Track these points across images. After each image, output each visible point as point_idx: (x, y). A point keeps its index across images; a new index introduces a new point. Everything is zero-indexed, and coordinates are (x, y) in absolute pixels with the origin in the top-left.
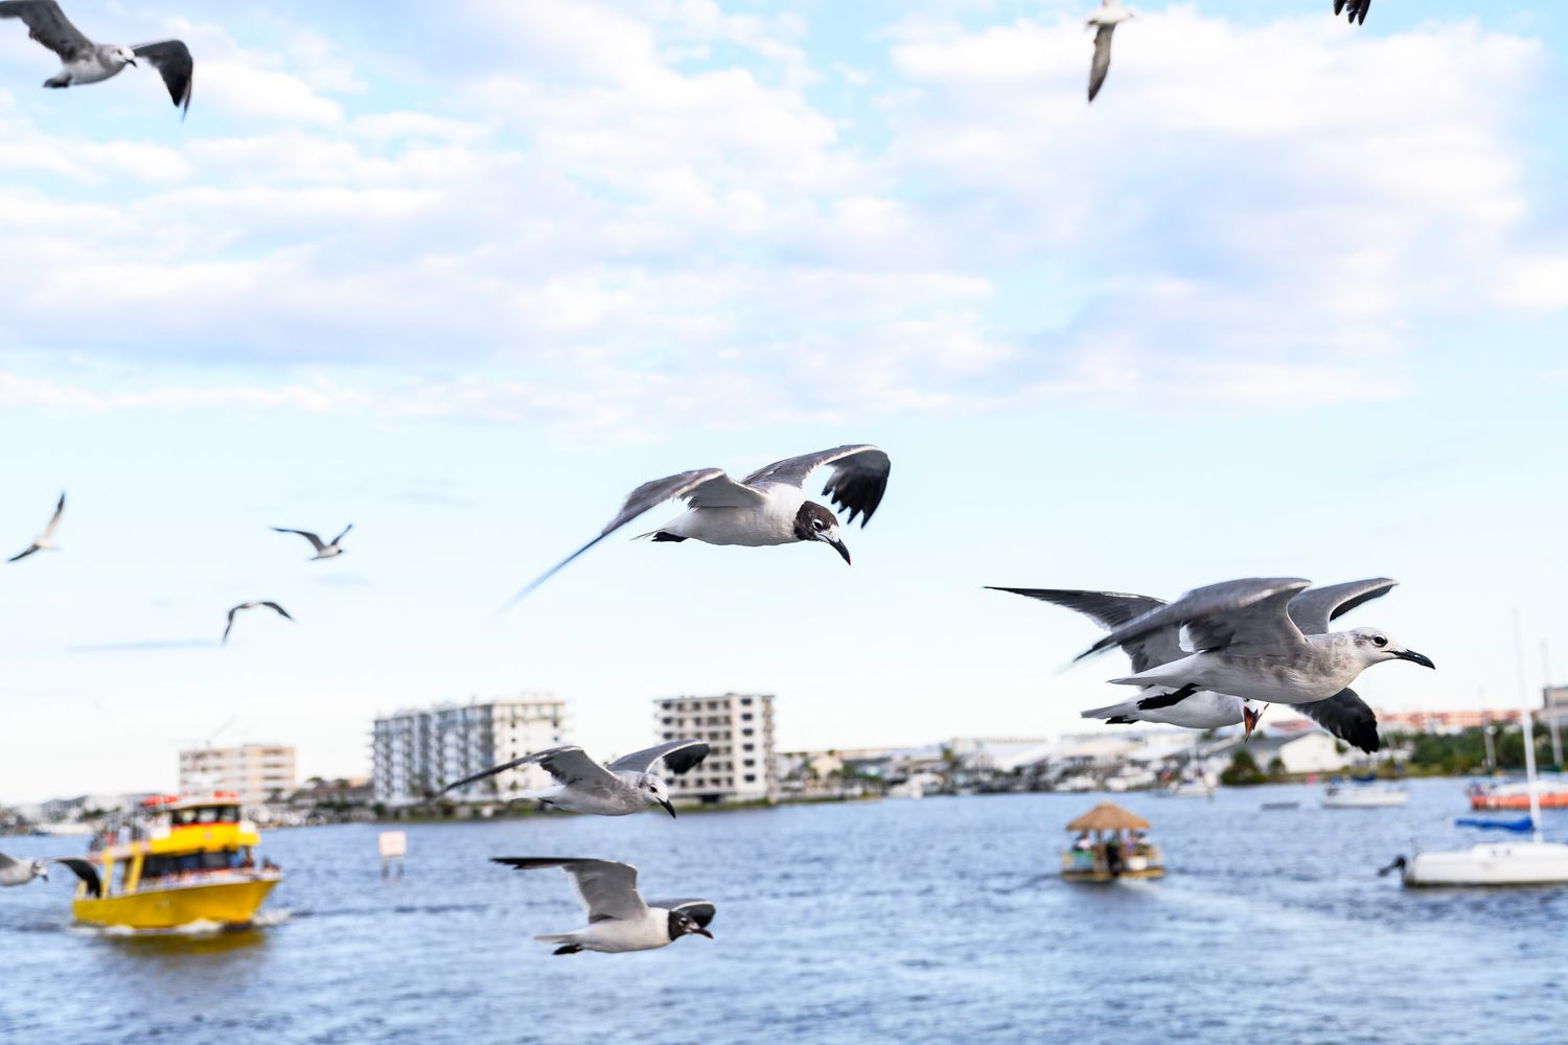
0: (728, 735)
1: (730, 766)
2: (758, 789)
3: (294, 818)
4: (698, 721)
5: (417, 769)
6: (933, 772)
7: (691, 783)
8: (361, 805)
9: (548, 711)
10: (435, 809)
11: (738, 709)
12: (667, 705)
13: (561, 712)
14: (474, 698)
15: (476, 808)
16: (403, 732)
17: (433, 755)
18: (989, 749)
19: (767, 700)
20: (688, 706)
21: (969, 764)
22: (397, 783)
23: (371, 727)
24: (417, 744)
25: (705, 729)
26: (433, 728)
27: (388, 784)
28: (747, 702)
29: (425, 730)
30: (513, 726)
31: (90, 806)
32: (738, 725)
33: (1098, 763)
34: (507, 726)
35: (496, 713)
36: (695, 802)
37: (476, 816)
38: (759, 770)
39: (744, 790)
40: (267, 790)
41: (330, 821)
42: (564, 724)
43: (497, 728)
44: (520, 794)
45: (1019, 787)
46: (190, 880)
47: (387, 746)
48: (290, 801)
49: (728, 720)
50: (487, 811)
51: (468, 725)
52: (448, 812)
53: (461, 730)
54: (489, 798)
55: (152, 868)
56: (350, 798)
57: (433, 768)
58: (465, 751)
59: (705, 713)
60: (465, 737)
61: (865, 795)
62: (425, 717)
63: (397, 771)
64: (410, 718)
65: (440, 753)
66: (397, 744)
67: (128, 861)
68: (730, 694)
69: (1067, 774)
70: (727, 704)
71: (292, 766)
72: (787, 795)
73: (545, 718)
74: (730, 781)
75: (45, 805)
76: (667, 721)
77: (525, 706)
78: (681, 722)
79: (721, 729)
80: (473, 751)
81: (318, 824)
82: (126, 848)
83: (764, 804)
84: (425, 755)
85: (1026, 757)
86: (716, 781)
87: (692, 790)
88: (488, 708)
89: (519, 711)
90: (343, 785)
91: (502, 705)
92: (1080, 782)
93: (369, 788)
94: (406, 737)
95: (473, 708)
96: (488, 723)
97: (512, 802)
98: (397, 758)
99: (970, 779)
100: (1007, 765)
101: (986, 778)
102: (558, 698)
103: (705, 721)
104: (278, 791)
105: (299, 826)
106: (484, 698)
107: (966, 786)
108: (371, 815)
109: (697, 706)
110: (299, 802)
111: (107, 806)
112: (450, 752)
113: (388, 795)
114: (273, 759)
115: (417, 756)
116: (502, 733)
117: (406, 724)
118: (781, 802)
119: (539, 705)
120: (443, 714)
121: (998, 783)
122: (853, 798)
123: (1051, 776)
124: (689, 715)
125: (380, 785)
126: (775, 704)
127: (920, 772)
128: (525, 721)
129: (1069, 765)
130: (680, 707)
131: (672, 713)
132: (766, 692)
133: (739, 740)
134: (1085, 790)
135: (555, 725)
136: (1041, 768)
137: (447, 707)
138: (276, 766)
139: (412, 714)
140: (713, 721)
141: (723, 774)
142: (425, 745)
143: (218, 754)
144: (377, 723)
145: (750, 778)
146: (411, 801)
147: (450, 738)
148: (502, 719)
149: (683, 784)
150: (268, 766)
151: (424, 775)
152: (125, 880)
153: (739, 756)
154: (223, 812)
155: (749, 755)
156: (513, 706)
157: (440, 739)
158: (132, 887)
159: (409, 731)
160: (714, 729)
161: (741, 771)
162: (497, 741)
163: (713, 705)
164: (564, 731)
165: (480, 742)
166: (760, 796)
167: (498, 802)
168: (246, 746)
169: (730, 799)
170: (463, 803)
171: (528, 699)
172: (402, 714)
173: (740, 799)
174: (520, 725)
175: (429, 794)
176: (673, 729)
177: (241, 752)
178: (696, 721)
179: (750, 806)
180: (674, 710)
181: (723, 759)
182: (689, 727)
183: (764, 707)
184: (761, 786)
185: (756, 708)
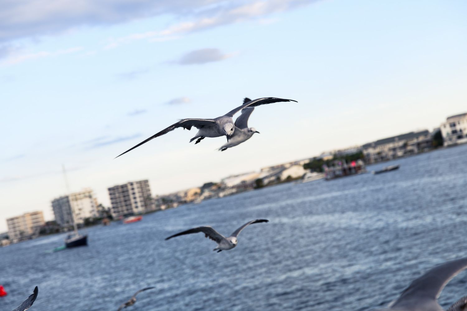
0: (128, 195)
1: (131, 204)
7: (120, 212)
9: (87, 194)
11: (130, 187)
12: (110, 189)
13: (92, 194)
16: (57, 205)
19: (146, 182)
26: (61, 204)
30: (76, 201)
32: (131, 192)
34: (74, 201)
35: (70, 198)
36: (122, 217)
39: (136, 211)
40: (34, 227)
42: (94, 197)
49: (128, 191)
59: (121, 190)
63: (59, 218)
68: (127, 183)
70: (127, 186)
73: (86, 197)
74: (131, 209)
76: (111, 194)
77: (80, 194)
78: (115, 194)
79: (126, 194)
88: (67, 197)
89: (78, 197)
91: (72, 196)
102: (90, 190)
109: (118, 188)
114: (34, 216)
116: (73, 204)
119: (84, 193)
124: (116, 192)
128: (81, 199)
131: (112, 192)
133: (132, 196)
135: (90, 197)
138: (36, 218)
140: (123, 192)
141: (129, 207)
143: (17, 218)
145: (137, 207)
148: (72, 200)
149: (118, 212)
150: (33, 219)
153: (133, 201)
155: (135, 201)
156: (76, 195)
161: (134, 205)
164: (94, 199)
168: (25, 214)
169: (133, 213)
171: (80, 192)
174: (79, 200)
176: (113, 196)
177: (23, 216)
178: (119, 193)
179: (140, 214)
180: (112, 191)
181: (128, 203)
182: (117, 195)
183: (139, 185)
184: (141, 209)
185: (135, 186)
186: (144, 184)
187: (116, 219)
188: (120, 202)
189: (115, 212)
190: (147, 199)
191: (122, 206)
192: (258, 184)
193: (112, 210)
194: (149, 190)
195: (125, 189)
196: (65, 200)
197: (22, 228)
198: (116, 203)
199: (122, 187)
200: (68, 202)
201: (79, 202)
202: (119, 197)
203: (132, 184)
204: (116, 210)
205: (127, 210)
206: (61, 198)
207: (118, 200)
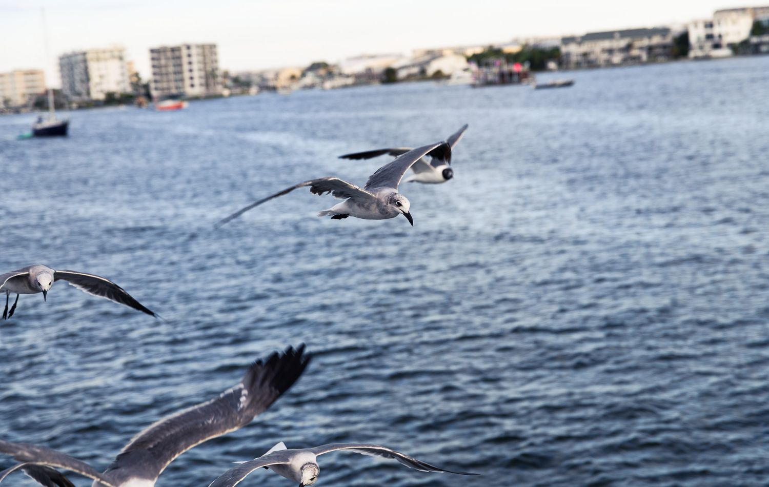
0: (181, 65)
1: (183, 80)
2: (196, 91)
9: (116, 54)
11: (184, 52)
12: (153, 51)
13: (124, 54)
16: (66, 64)
19: (212, 47)
23: (58, 61)
25: (171, 62)
30: (98, 62)
32: (185, 59)
34: (95, 62)
35: (89, 56)
38: (196, 81)
39: (190, 91)
43: (89, 63)
49: (181, 57)
59: (170, 54)
68: (180, 45)
70: (180, 50)
73: (113, 57)
74: (183, 87)
76: (153, 59)
77: (104, 52)
78: (160, 59)
80: (83, 71)
88: (84, 54)
89: (102, 55)
91: (92, 52)
103: (170, 59)
109: (166, 51)
114: (30, 77)
116: (91, 65)
119: (111, 51)
124: (162, 56)
128: (105, 60)
130: (159, 52)
131: (155, 55)
133: (186, 67)
135: (121, 58)
138: (33, 81)
141: (180, 84)
144: (60, 59)
145: (192, 86)
148: (92, 59)
149: (162, 89)
150: (28, 81)
153: (186, 75)
155: (191, 74)
156: (99, 52)
161: (187, 82)
162: (90, 69)
166: (196, 94)
168: (15, 71)
169: (186, 95)
171: (106, 48)
174: (101, 61)
176: (156, 63)
177: (12, 74)
178: (167, 59)
179: (195, 99)
180: (157, 53)
181: (179, 77)
182: (163, 62)
183: (200, 51)
184: (198, 90)
185: (194, 51)
186: (208, 51)
187: (156, 98)
188: (167, 74)
189: (156, 89)
190: (210, 76)
191: (168, 81)
192: (389, 76)
193: (153, 85)
194: (216, 61)
195: (177, 54)
196: (80, 58)
197: (8, 93)
198: (161, 74)
199: (173, 50)
200: (85, 61)
201: (102, 65)
202: (166, 66)
203: (188, 47)
204: (159, 85)
205: (177, 88)
206: (75, 55)
207: (164, 70)
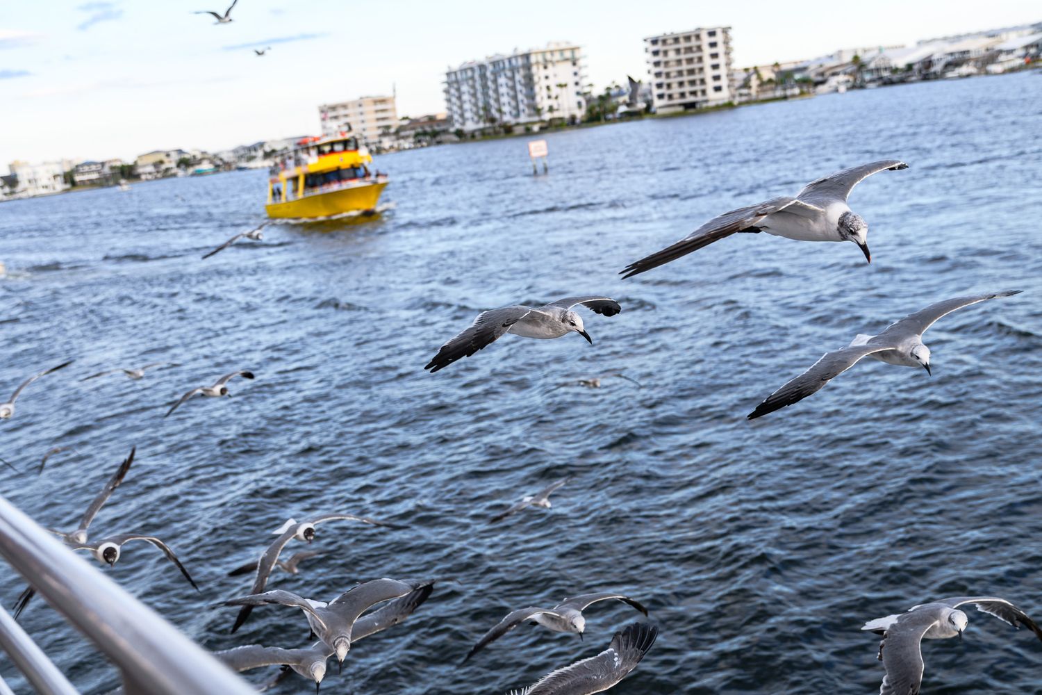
0: (700, 59)
1: (703, 81)
2: (724, 96)
3: (406, 144)
4: (678, 51)
5: (481, 104)
6: (845, 74)
7: (676, 96)
8: (445, 132)
9: (568, 54)
10: (498, 129)
11: (706, 40)
12: (655, 42)
13: (577, 54)
14: (516, 49)
15: (529, 126)
16: (467, 80)
17: (491, 93)
18: (887, 53)
19: (725, 31)
20: (670, 41)
21: (872, 66)
22: (468, 115)
23: (445, 78)
24: (478, 86)
25: (683, 56)
26: (488, 74)
27: (462, 116)
28: (712, 34)
29: (483, 76)
30: (545, 67)
31: (268, 149)
32: (707, 51)
33: (972, 55)
34: (541, 67)
35: (533, 59)
36: (681, 109)
37: (528, 132)
38: (724, 82)
39: (714, 98)
40: (379, 127)
41: (429, 145)
42: (581, 63)
43: (534, 69)
44: (556, 115)
45: (913, 78)
46: (335, 187)
47: (458, 90)
48: (397, 132)
49: (699, 48)
50: (536, 128)
51: (513, 70)
52: (508, 130)
53: (509, 74)
54: (536, 119)
55: (310, 181)
56: (437, 128)
57: (492, 102)
58: (513, 88)
59: (683, 44)
60: (512, 78)
61: (802, 93)
62: (482, 67)
63: (467, 106)
64: (472, 69)
65: (496, 91)
66: (465, 88)
67: (295, 179)
68: (699, 29)
69: (951, 65)
70: (698, 37)
71: (394, 110)
72: (744, 99)
73: (567, 60)
74: (704, 92)
75: (235, 151)
76: (656, 53)
77: (552, 52)
78: (666, 53)
79: (695, 55)
80: (519, 87)
81: (422, 147)
82: (293, 171)
83: (729, 106)
84: (485, 94)
85: (916, 56)
86: (694, 93)
87: (677, 101)
88: (527, 56)
89: (548, 56)
90: (431, 119)
91: (536, 53)
92: (964, 70)
93: (449, 120)
94: (471, 82)
95: (516, 57)
96: (528, 67)
97: (551, 120)
98: (466, 97)
99: (875, 76)
100: (901, 63)
101: (886, 74)
102: (574, 44)
103: (682, 51)
104: (388, 127)
105: (410, 149)
106: (523, 50)
107: (872, 81)
108: (455, 138)
109: (676, 40)
110: (403, 134)
111: (278, 147)
112: (503, 90)
113: (463, 124)
114: (380, 107)
115: (479, 95)
116: (538, 73)
117: (470, 73)
118: (741, 104)
119: (562, 51)
120: (495, 64)
121: (896, 77)
122: (793, 96)
123: (937, 68)
124: (671, 48)
125: (456, 117)
126: (731, 33)
127: (834, 74)
128: (553, 63)
129: (950, 58)
130: (664, 42)
131: (659, 47)
132: (725, 25)
133: (708, 62)
134: (968, 76)
135: (574, 64)
136: (928, 63)
137: (497, 58)
138: (383, 110)
139: (474, 65)
140: (689, 50)
141: (698, 88)
142: (485, 86)
143: (345, 106)
144: (448, 74)
145: (718, 89)
146: (481, 125)
147: (502, 80)
148: (537, 63)
149: (670, 97)
150: (377, 111)
151: (487, 108)
152: (296, 190)
153: (709, 73)
154: (347, 144)
155: (716, 73)
156: (544, 53)
157: (495, 81)
158: (300, 195)
159: (472, 78)
160: (690, 56)
161: (711, 84)
162: (536, 79)
163: (688, 38)
164: (580, 68)
165: (523, 81)
166: (726, 101)
167: (542, 121)
168: (362, 98)
169: (704, 105)
170: (518, 124)
171: (552, 47)
172: (466, 66)
173: (711, 104)
174: (550, 66)
175: (493, 120)
176: (659, 58)
177: (359, 103)
179: (719, 108)
180: (660, 44)
181: (697, 77)
182: (672, 56)
187: (660, 112)
188: (679, 74)
189: (661, 96)
191: (681, 84)
193: (655, 93)
195: (694, 43)
196: (522, 61)
198: (667, 75)
201: (550, 71)
204: (664, 90)
207: (673, 69)
